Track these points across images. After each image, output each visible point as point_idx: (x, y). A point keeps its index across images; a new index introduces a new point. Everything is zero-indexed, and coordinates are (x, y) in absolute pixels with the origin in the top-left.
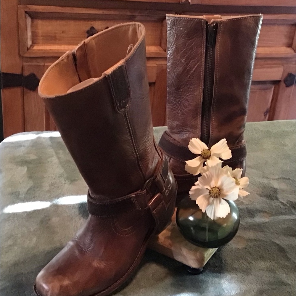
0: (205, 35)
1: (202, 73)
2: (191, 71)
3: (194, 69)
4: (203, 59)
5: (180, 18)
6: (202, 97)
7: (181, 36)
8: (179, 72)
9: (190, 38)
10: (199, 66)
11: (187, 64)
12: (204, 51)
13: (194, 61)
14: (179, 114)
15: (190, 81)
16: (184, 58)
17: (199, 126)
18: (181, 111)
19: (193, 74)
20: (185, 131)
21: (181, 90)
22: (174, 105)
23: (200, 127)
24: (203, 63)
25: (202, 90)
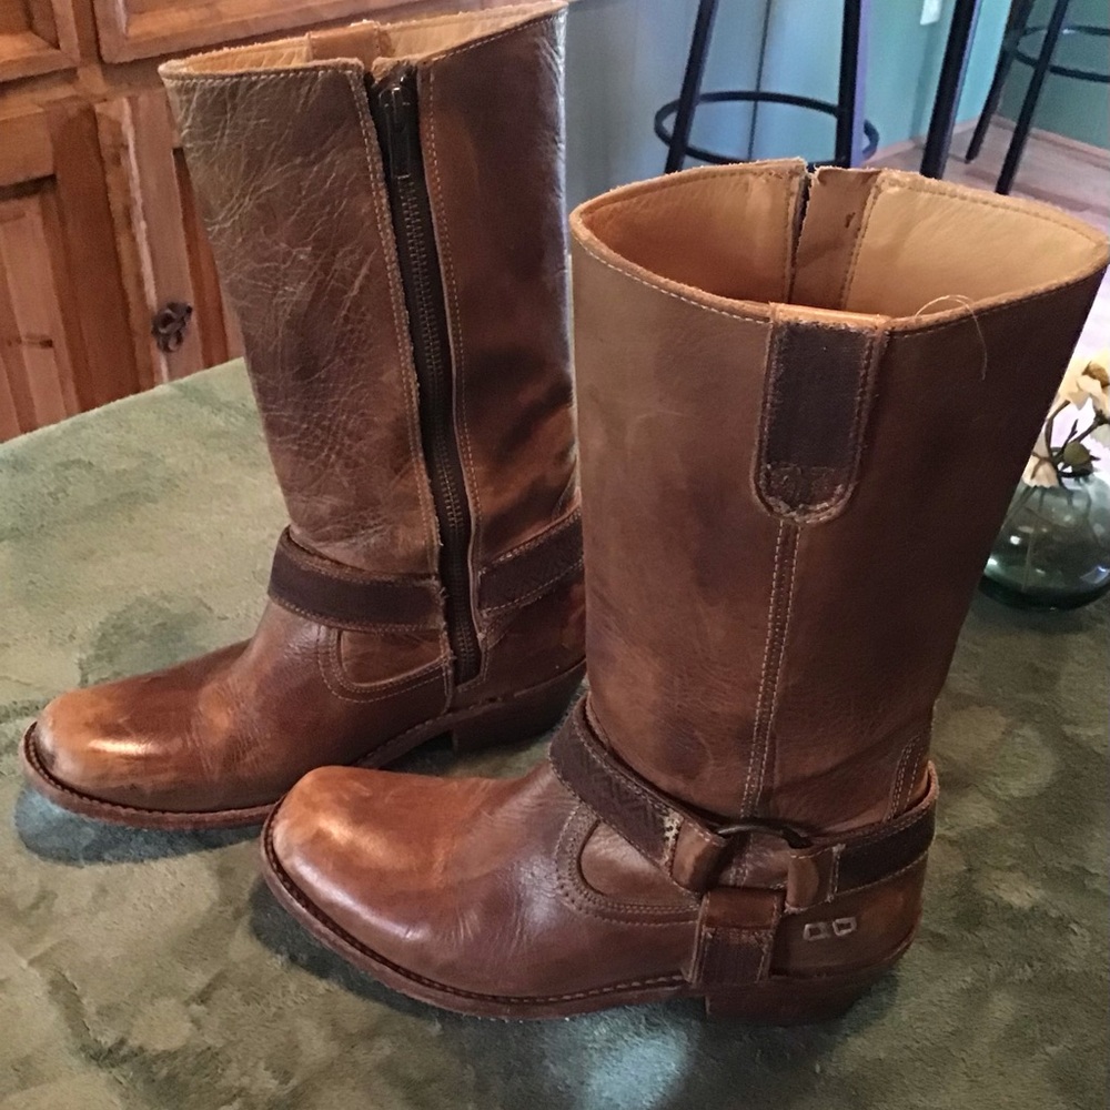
0: (373, 134)
1: (396, 294)
2: (346, 293)
3: (357, 284)
4: (387, 237)
5: (245, 78)
6: (414, 387)
7: (273, 154)
8: (297, 304)
9: (313, 156)
10: (377, 272)
11: (326, 268)
12: (384, 201)
13: (352, 252)
14: (333, 466)
15: (352, 331)
16: (305, 245)
17: (426, 495)
18: (339, 454)
19: (356, 303)
20: (372, 523)
21: (322, 374)
22: (303, 436)
23: (429, 496)
24: (390, 254)
25: (407, 361)
